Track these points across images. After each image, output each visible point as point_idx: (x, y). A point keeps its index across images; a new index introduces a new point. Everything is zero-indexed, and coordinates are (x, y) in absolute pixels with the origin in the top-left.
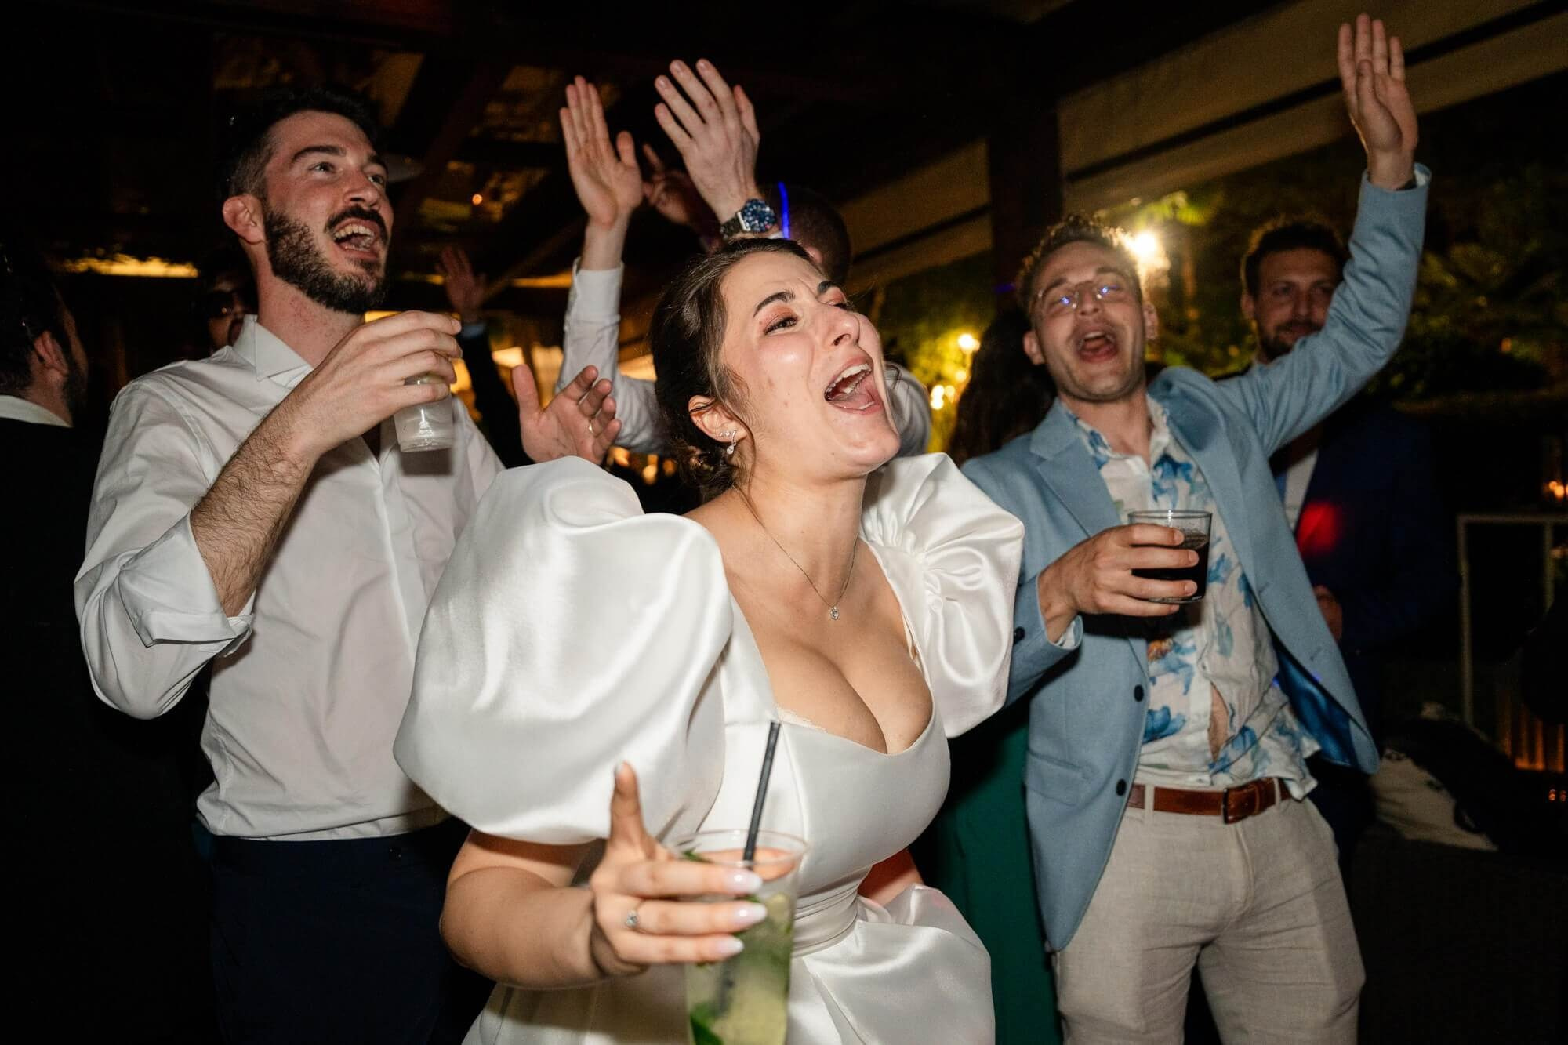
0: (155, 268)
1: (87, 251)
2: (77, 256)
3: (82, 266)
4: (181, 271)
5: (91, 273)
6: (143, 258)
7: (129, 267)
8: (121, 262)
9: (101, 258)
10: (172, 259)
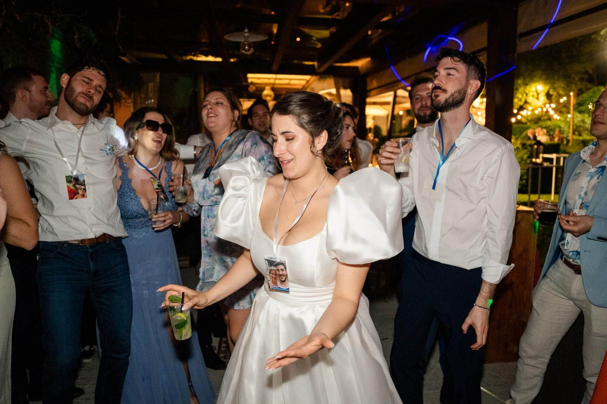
0: (210, 59)
1: (189, 54)
2: (186, 55)
3: (188, 58)
4: (219, 59)
5: (191, 60)
6: (206, 55)
7: (202, 58)
8: (200, 57)
9: (194, 56)
10: (216, 56)
